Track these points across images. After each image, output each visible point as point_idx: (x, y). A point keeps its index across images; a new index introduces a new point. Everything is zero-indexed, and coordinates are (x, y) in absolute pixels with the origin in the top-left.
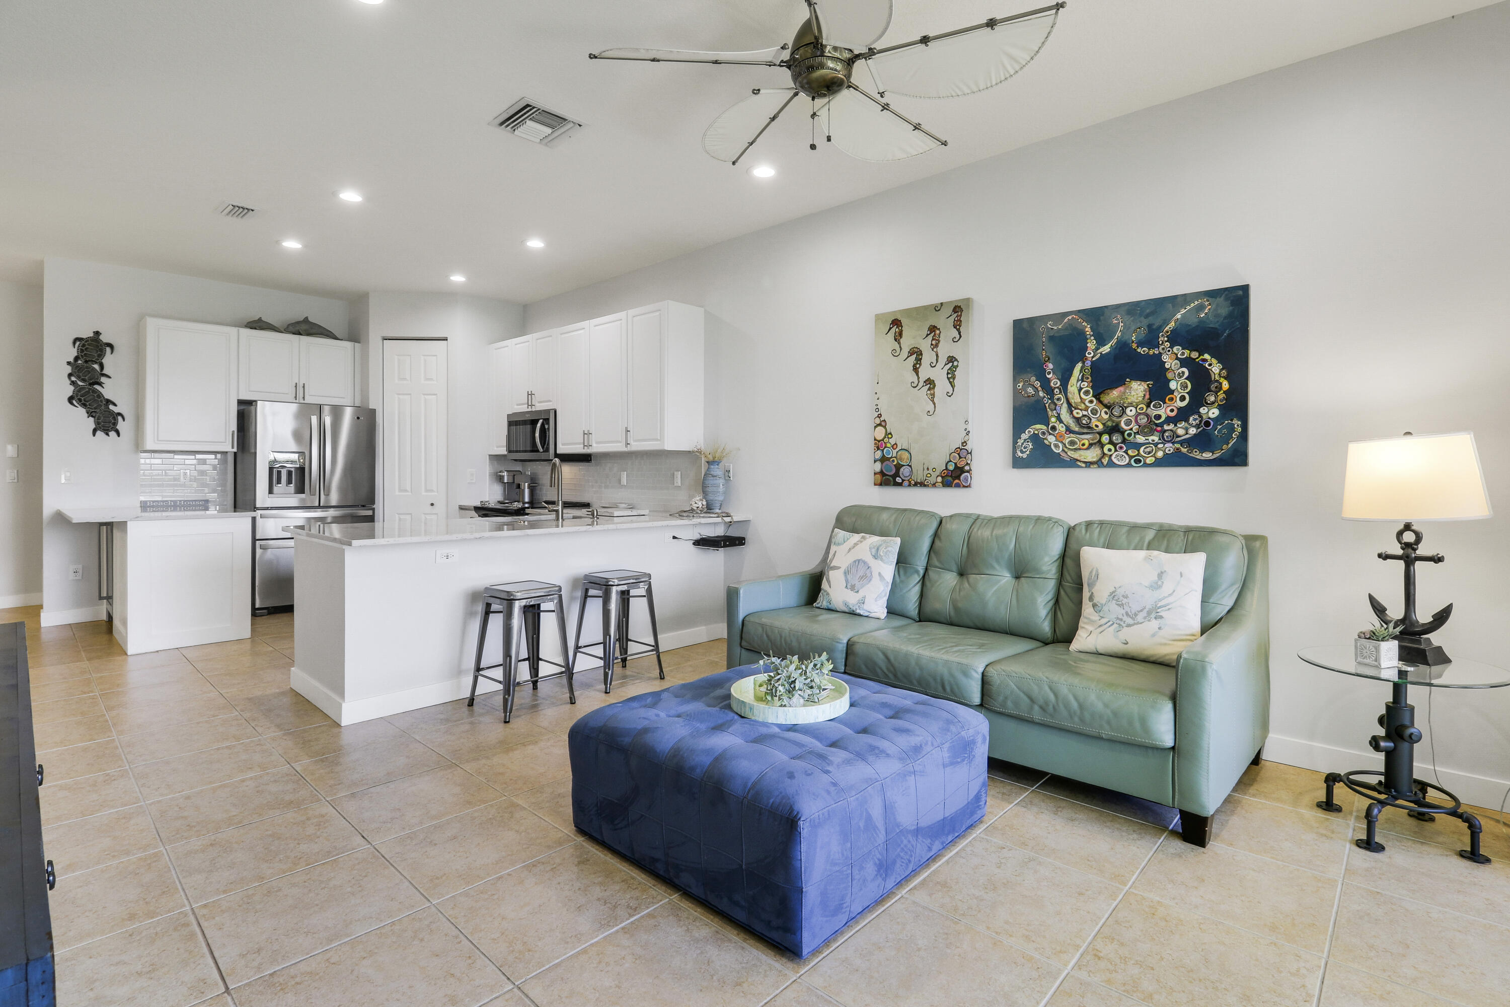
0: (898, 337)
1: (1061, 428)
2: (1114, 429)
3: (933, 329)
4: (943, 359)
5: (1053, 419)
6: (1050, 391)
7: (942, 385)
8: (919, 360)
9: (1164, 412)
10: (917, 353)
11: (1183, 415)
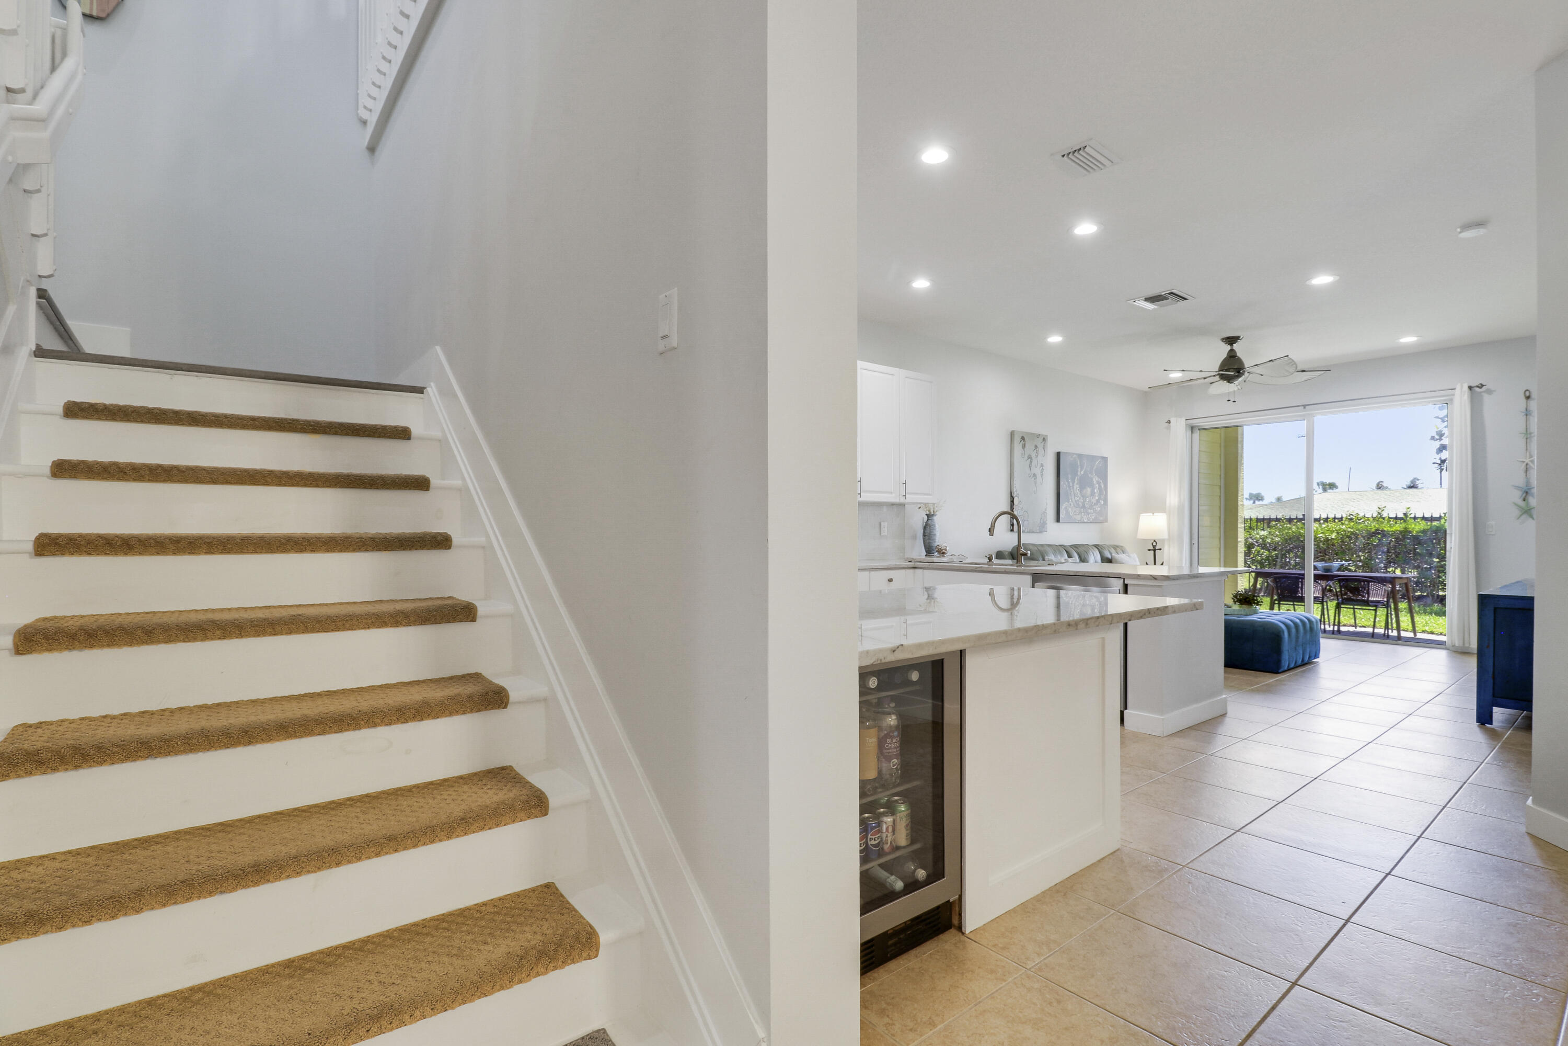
0: (1024, 446)
1: (1072, 504)
2: (1084, 507)
3: (1036, 447)
4: (1039, 465)
5: (1070, 501)
6: (1069, 487)
7: (1039, 476)
8: (1031, 462)
9: (1094, 501)
10: (1030, 457)
11: (1098, 501)
